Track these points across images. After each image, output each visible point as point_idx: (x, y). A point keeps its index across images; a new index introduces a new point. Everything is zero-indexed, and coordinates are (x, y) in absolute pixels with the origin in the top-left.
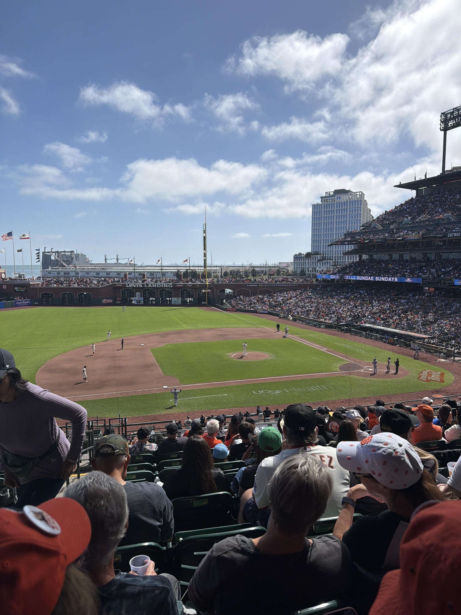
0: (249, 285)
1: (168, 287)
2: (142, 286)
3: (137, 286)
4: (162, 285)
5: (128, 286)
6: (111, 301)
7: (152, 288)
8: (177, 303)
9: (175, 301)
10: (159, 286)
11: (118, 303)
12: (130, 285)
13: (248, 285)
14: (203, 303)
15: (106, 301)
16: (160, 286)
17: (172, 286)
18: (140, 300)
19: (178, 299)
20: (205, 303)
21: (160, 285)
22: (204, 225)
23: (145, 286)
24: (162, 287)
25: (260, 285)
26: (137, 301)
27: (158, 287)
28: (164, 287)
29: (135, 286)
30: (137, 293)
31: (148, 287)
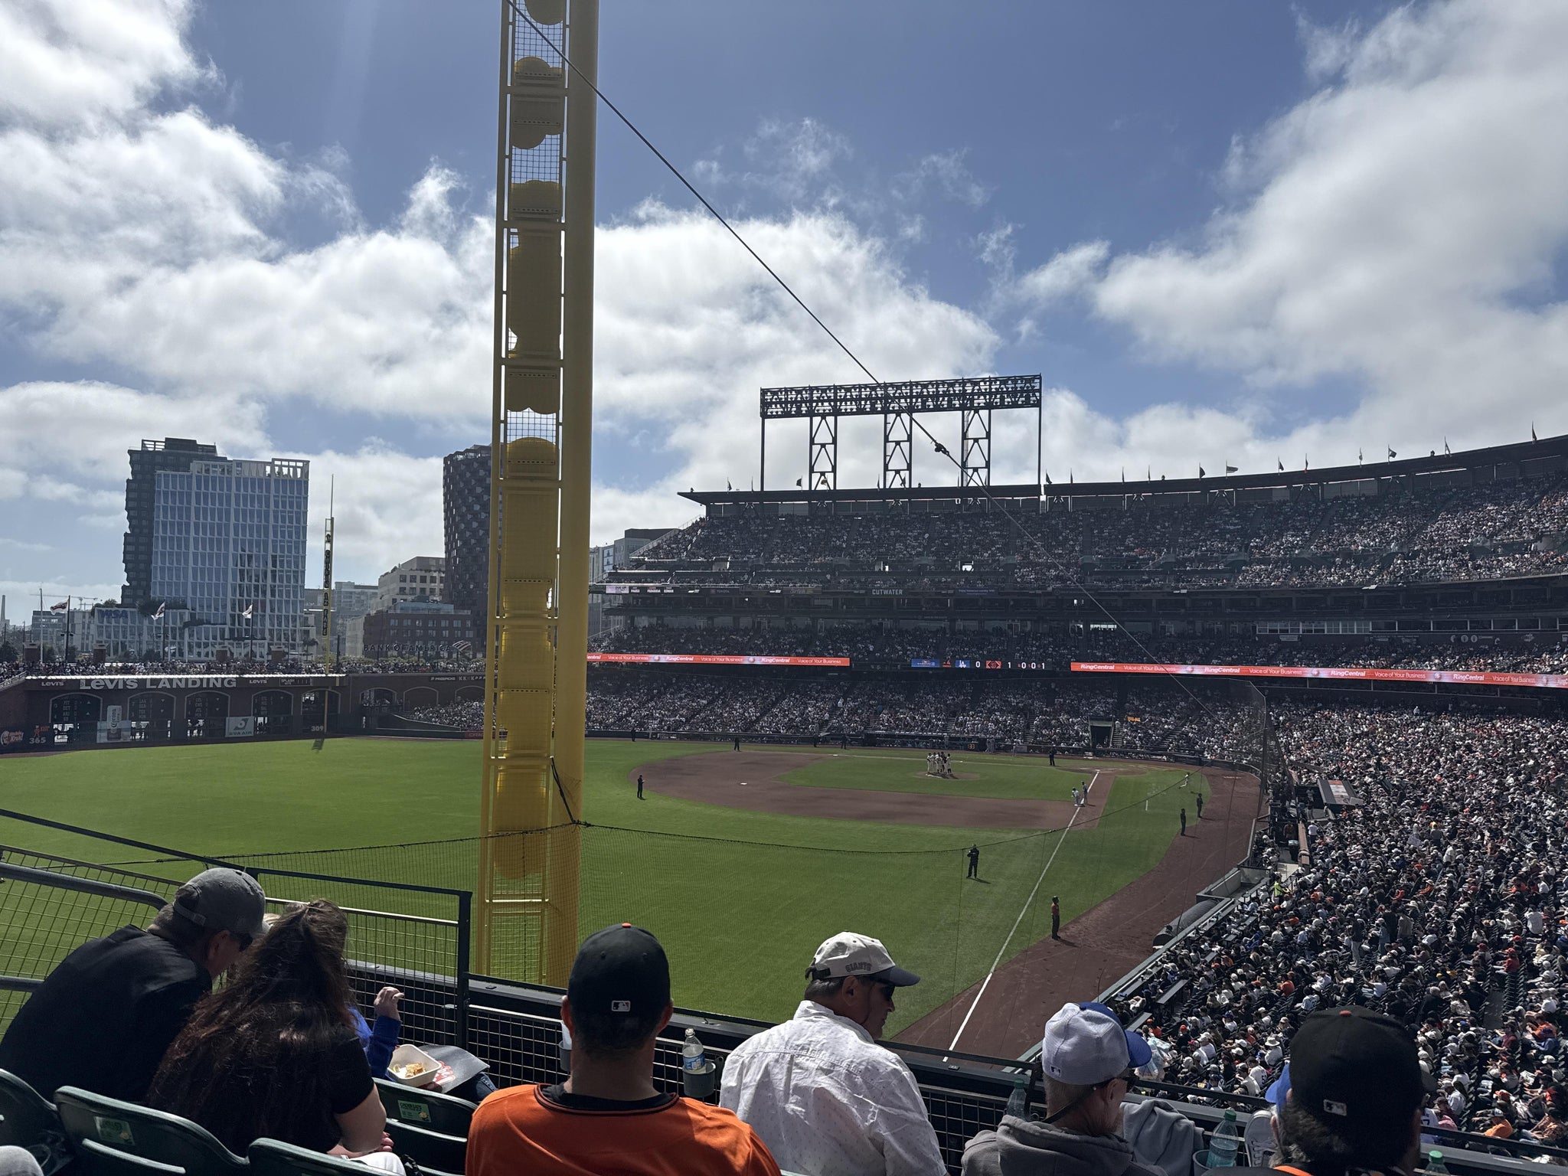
0: (435, 677)
1: (222, 687)
2: (135, 685)
3: (120, 687)
4: (205, 681)
5: (88, 685)
6: (17, 737)
7: (172, 689)
8: (241, 731)
9: (237, 728)
10: (195, 683)
11: (38, 741)
12: (93, 683)
13: (433, 679)
14: (315, 729)
15: (9, 737)
16: (197, 685)
17: (234, 685)
18: (119, 731)
19: (246, 721)
20: (322, 728)
21: (199, 681)
22: (329, 522)
23: (148, 686)
24: (205, 686)
25: (460, 679)
26: (109, 733)
27: (190, 685)
28: (211, 686)
29: (111, 687)
30: (110, 708)
31: (157, 689)
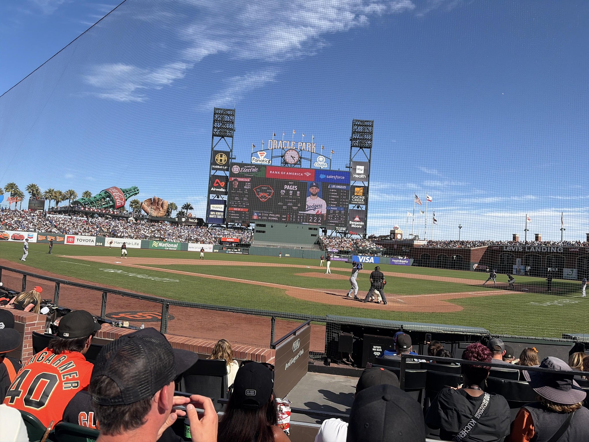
1: (557, 253)
2: (522, 250)
3: (517, 250)
4: (549, 248)
5: (506, 249)
7: (535, 252)
8: (570, 276)
9: (568, 274)
10: (544, 249)
12: (508, 248)
16: (546, 251)
17: (562, 251)
18: (520, 269)
19: (573, 271)
21: (546, 249)
23: (526, 250)
26: (517, 270)
27: (543, 251)
28: (552, 251)
29: (513, 250)
30: (518, 259)
